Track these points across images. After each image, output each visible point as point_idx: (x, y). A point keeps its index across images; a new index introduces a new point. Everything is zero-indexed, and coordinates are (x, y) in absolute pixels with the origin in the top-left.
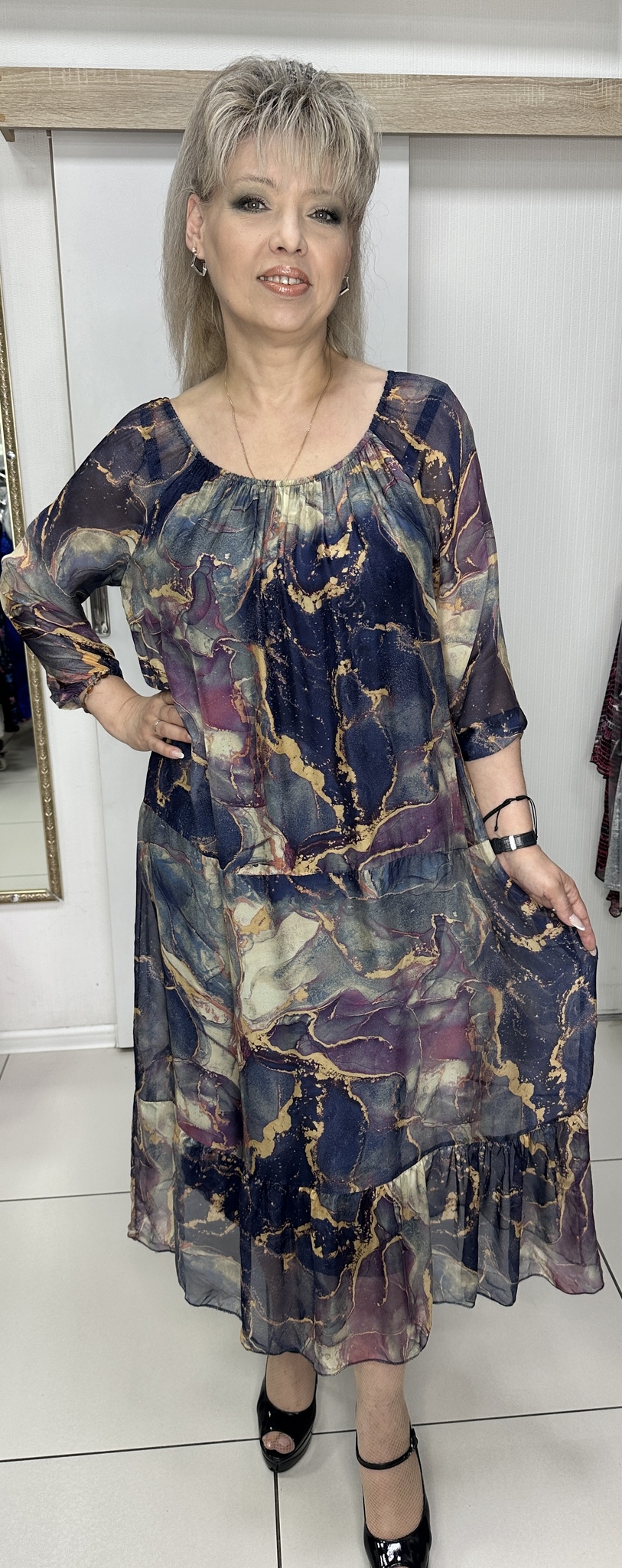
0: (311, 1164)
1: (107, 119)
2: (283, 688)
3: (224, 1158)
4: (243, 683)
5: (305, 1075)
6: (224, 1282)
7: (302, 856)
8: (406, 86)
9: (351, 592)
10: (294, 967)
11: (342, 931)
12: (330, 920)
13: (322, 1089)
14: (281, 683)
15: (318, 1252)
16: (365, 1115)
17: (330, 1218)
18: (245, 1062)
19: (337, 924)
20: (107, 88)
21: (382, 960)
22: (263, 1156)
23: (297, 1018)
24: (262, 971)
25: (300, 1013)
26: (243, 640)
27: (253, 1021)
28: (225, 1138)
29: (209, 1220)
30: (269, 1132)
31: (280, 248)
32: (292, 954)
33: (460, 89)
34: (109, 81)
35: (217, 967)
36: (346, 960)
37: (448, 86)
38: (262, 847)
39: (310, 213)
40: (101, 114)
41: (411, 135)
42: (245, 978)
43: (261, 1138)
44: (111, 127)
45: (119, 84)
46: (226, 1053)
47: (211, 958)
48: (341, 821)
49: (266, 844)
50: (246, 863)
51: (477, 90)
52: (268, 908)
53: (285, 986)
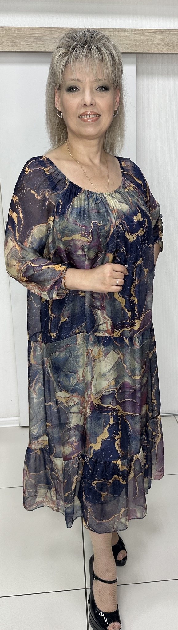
0: (117, 449)
1: (12, 47)
5: (114, 414)
7: (116, 330)
8: (135, 33)
10: (111, 372)
11: (126, 360)
12: (122, 355)
13: (120, 418)
16: (130, 427)
18: (91, 412)
19: (124, 357)
20: (13, 35)
21: (137, 372)
22: (96, 450)
23: (111, 392)
25: (112, 390)
27: (95, 394)
31: (85, 105)
32: (110, 367)
33: (157, 35)
34: (13, 32)
36: (126, 370)
37: (152, 33)
38: (103, 325)
39: (96, 89)
40: (10, 45)
41: (137, 53)
42: (94, 377)
43: (96, 442)
44: (14, 50)
45: (17, 33)
48: (130, 318)
50: (97, 331)
51: (164, 35)
52: (103, 349)
53: (107, 380)
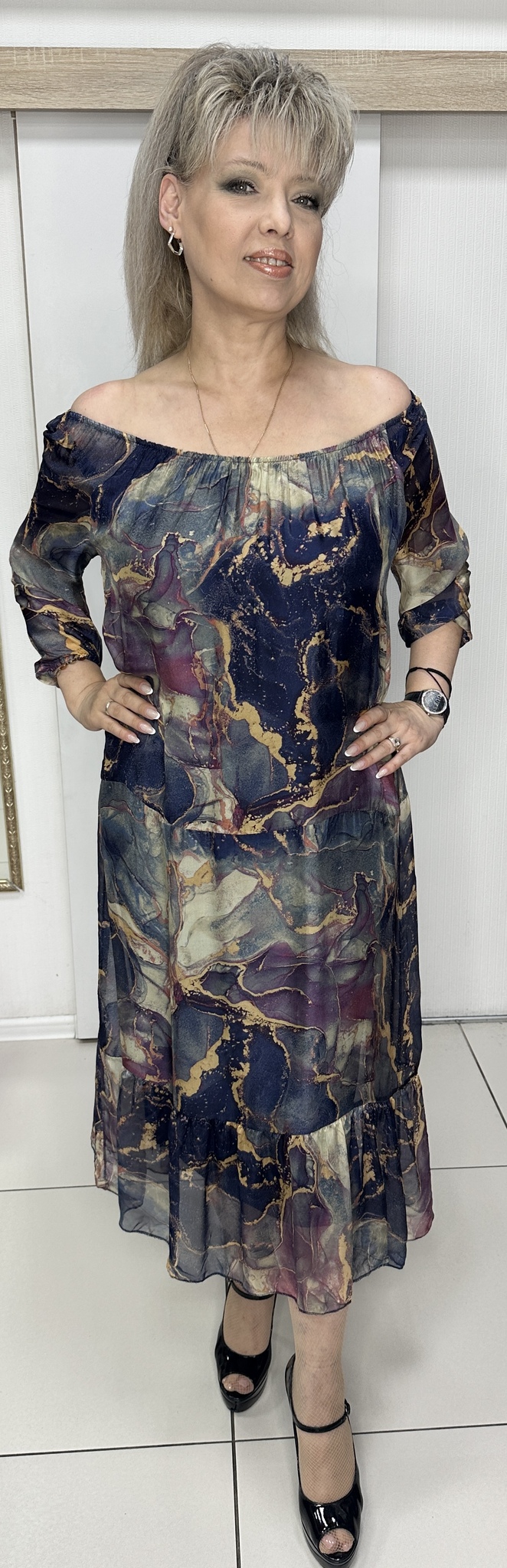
0: (237, 1100)
1: (72, 99)
2: (248, 658)
3: (157, 1090)
4: (205, 653)
5: (234, 1021)
6: (155, 1209)
7: (250, 816)
8: (378, 62)
9: (335, 570)
10: (229, 922)
11: (280, 887)
12: (269, 877)
13: (248, 1033)
14: (247, 653)
15: (243, 1181)
16: (288, 1061)
17: (254, 1152)
18: (177, 1006)
19: (276, 881)
20: (73, 67)
21: (311, 916)
22: (189, 1094)
23: (228, 969)
24: (201, 920)
25: (231, 965)
26: (205, 614)
27: (187, 967)
28: (158, 1071)
29: (141, 1148)
30: (196, 1072)
31: (270, 231)
32: (230, 910)
33: (433, 65)
34: (74, 60)
35: (154, 912)
36: (280, 915)
37: (421, 62)
38: (211, 806)
39: (294, 198)
40: (67, 94)
41: (383, 113)
42: (184, 927)
43: (188, 1077)
44: (77, 107)
45: (85, 63)
46: (161, 992)
47: (148, 903)
48: (292, 779)
49: (216, 804)
50: (195, 820)
51: (451, 66)
52: (211, 863)
53: (220, 937)
